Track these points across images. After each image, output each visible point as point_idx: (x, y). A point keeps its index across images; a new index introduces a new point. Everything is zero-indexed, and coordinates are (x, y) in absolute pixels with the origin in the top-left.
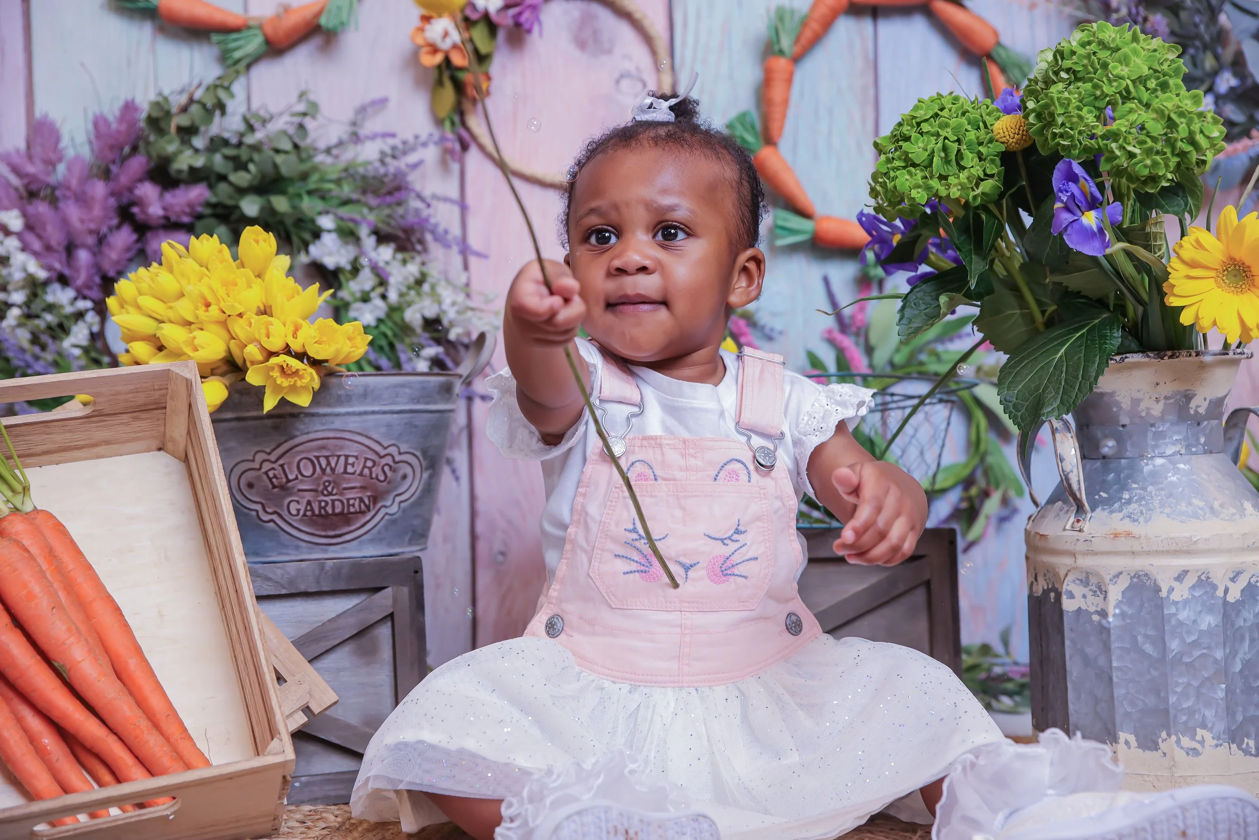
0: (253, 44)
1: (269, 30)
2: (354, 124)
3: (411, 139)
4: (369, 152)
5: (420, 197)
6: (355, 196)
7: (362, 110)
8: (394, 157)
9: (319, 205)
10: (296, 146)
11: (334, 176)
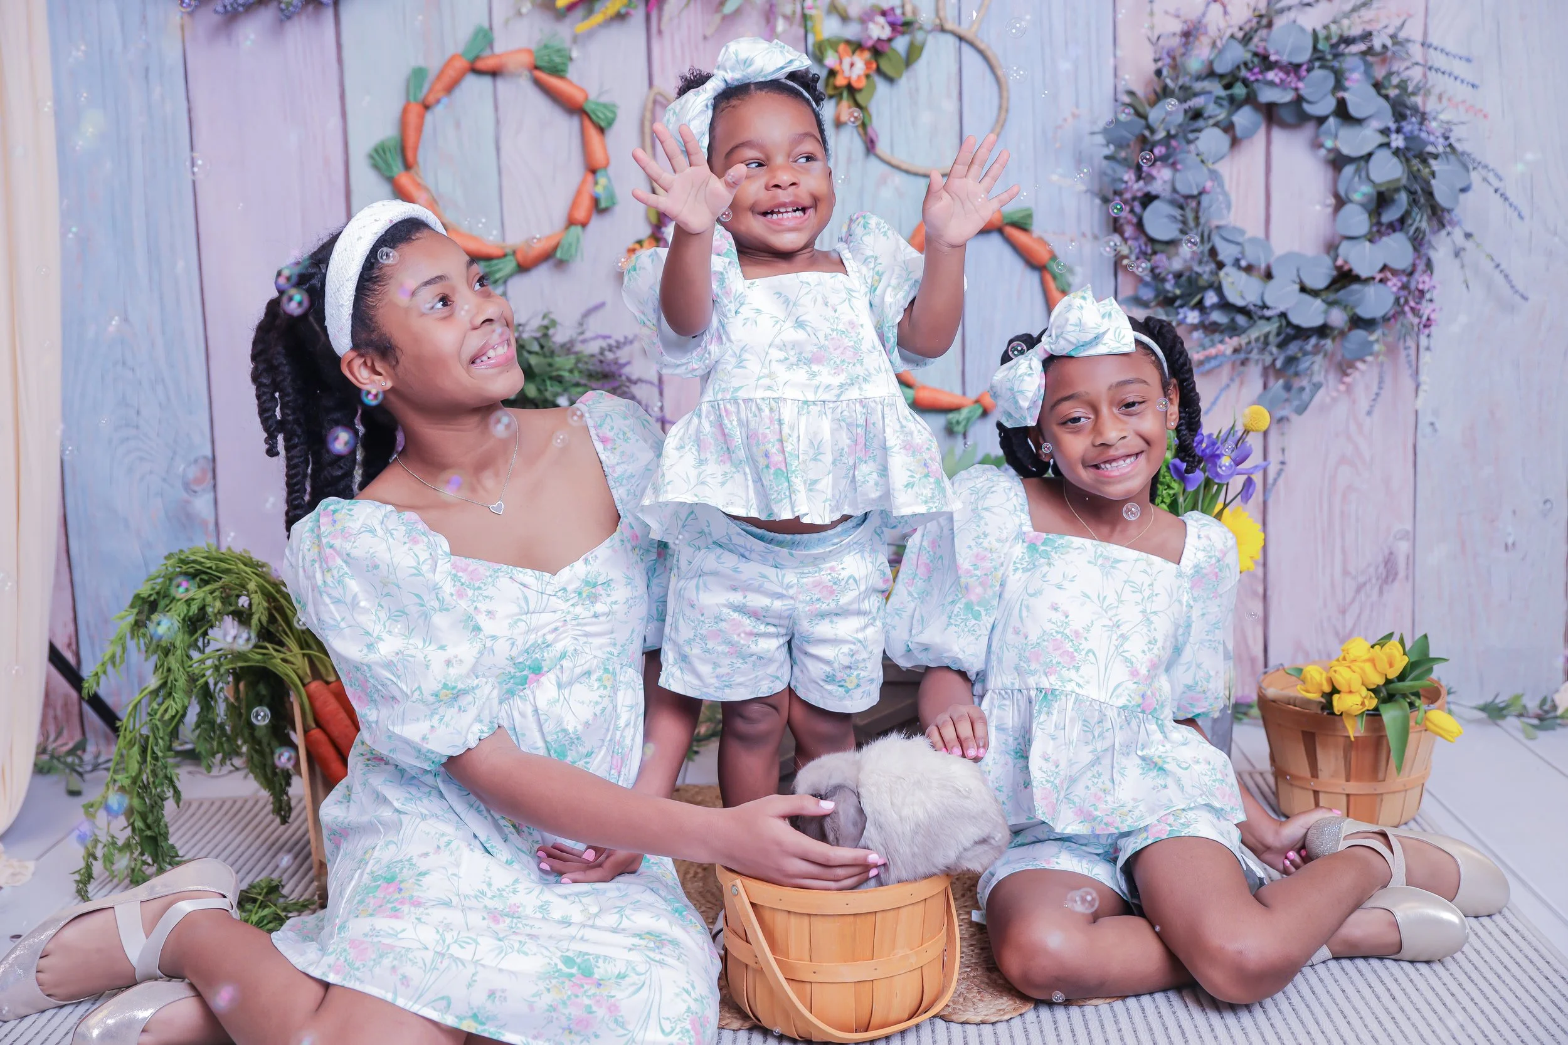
0: (509, 265)
1: (520, 257)
2: (581, 324)
3: (622, 340)
4: (593, 348)
5: (629, 380)
6: (583, 381)
7: (588, 314)
8: (610, 350)
9: (558, 389)
10: (542, 347)
11: (568, 367)
